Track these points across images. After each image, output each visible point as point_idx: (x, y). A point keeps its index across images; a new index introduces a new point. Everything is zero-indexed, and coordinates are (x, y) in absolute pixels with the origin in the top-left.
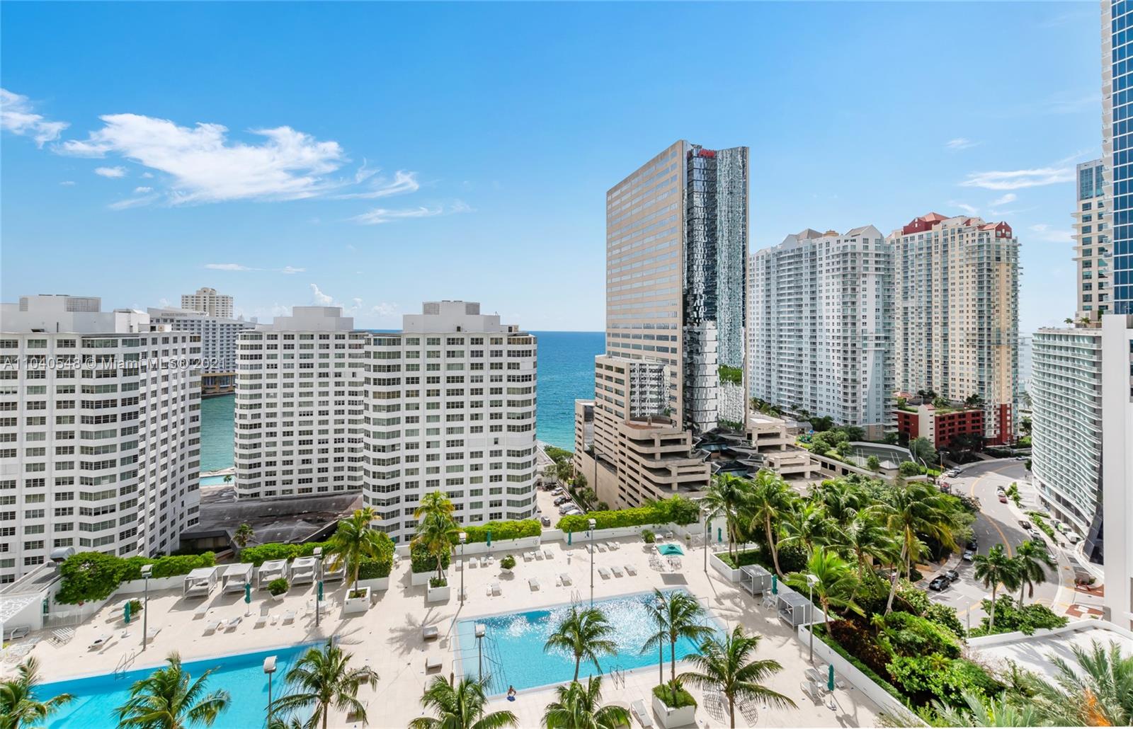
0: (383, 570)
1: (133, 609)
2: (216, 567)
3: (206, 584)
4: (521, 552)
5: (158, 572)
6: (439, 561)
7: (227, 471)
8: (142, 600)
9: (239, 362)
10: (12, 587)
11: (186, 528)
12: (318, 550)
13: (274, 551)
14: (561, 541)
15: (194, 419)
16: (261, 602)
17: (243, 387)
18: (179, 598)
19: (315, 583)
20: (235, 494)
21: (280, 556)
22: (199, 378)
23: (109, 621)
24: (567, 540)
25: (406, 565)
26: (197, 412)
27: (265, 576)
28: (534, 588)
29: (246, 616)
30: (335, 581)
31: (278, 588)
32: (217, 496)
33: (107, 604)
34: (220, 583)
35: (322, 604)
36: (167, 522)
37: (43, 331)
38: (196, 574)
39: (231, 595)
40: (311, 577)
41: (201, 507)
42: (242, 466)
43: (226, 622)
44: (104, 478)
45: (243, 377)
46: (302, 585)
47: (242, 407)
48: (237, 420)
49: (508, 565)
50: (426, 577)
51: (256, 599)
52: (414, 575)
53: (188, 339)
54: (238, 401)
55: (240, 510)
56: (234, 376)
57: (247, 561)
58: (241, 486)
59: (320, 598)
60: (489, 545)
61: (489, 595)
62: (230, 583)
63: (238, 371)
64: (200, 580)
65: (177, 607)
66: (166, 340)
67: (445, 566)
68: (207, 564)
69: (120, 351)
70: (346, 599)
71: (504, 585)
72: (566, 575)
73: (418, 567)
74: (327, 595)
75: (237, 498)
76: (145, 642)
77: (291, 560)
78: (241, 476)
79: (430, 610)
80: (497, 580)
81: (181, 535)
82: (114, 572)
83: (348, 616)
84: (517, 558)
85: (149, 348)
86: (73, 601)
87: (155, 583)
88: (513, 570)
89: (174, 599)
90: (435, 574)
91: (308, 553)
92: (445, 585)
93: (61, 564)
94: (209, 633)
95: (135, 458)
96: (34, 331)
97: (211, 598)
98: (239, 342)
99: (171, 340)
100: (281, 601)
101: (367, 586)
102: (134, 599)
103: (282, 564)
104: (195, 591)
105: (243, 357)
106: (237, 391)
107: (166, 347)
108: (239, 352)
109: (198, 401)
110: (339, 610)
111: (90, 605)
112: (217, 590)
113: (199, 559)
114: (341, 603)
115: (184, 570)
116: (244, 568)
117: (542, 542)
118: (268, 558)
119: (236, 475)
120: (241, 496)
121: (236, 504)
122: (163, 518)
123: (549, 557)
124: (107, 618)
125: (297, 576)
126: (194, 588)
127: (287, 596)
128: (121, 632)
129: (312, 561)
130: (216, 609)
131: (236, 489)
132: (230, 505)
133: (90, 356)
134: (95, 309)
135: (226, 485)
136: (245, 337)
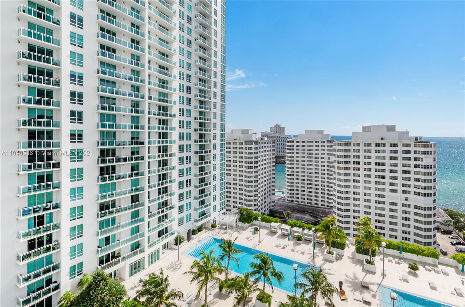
0: (342, 246)
1: (256, 230)
2: (279, 224)
3: (276, 229)
4: (424, 264)
5: (263, 220)
6: (370, 251)
7: (283, 190)
8: (259, 228)
9: (287, 151)
10: (230, 213)
11: (271, 208)
12: (313, 229)
13: (298, 224)
14: (456, 268)
15: (273, 170)
16: (293, 242)
17: (288, 160)
18: (268, 231)
19: (312, 241)
20: (286, 199)
21: (300, 226)
22: (274, 156)
23: (250, 231)
24: (461, 268)
25: (353, 248)
26: (274, 168)
27: (295, 233)
28: (433, 288)
29: (288, 245)
30: (321, 244)
31: (299, 239)
32: (280, 199)
33: (250, 226)
34: (280, 230)
35: (315, 251)
36: (266, 204)
38: (273, 224)
39: (284, 236)
40: (311, 239)
41: (275, 201)
42: (288, 189)
43: (282, 245)
44: (250, 186)
45: (288, 157)
46: (308, 241)
47: (288, 168)
48: (286, 172)
49: (413, 268)
50: (364, 257)
51: (292, 240)
52: (357, 254)
53: (271, 143)
54: (286, 165)
55: (287, 205)
56: (285, 156)
57: (289, 225)
58: (288, 197)
59: (314, 248)
60: (400, 253)
61: (401, 280)
62: (283, 231)
63: (287, 155)
64: (274, 227)
65: (267, 234)
66: (265, 143)
67: (374, 255)
68: (276, 222)
69: (254, 146)
70: (325, 253)
71: (410, 278)
72: (459, 289)
73: (359, 250)
74: (317, 249)
75: (286, 201)
76: (259, 242)
77: (304, 229)
78: (288, 193)
79: (366, 275)
80: (406, 274)
81: (270, 209)
82: (252, 216)
83: (326, 260)
84: (420, 267)
85: (261, 145)
86: (243, 222)
87: (263, 224)
88: (417, 272)
89: (267, 231)
90: (368, 257)
91: (310, 229)
92: (373, 265)
93: (240, 210)
94: (277, 246)
95: (257, 181)
97: (278, 234)
98: (287, 144)
99: (267, 143)
100: (300, 244)
101: (335, 251)
102: (256, 227)
103: (300, 230)
104: (273, 230)
105: (288, 149)
106: (286, 162)
107: (265, 145)
108: (287, 147)
109: (274, 164)
110: (322, 257)
111: (246, 225)
112: (279, 232)
113: (274, 219)
114: (323, 254)
115: (270, 222)
116: (288, 227)
117: (439, 263)
118: (296, 226)
119: (286, 192)
120: (288, 200)
121: (286, 203)
122: (265, 202)
123: (446, 274)
124: (250, 230)
125: (306, 236)
126: (272, 229)
127: (302, 243)
128: (253, 236)
129: (311, 233)
130: (279, 239)
131: (286, 197)
132: (284, 203)
133: (246, 147)
134: (248, 133)
135: (282, 195)
136: (288, 142)
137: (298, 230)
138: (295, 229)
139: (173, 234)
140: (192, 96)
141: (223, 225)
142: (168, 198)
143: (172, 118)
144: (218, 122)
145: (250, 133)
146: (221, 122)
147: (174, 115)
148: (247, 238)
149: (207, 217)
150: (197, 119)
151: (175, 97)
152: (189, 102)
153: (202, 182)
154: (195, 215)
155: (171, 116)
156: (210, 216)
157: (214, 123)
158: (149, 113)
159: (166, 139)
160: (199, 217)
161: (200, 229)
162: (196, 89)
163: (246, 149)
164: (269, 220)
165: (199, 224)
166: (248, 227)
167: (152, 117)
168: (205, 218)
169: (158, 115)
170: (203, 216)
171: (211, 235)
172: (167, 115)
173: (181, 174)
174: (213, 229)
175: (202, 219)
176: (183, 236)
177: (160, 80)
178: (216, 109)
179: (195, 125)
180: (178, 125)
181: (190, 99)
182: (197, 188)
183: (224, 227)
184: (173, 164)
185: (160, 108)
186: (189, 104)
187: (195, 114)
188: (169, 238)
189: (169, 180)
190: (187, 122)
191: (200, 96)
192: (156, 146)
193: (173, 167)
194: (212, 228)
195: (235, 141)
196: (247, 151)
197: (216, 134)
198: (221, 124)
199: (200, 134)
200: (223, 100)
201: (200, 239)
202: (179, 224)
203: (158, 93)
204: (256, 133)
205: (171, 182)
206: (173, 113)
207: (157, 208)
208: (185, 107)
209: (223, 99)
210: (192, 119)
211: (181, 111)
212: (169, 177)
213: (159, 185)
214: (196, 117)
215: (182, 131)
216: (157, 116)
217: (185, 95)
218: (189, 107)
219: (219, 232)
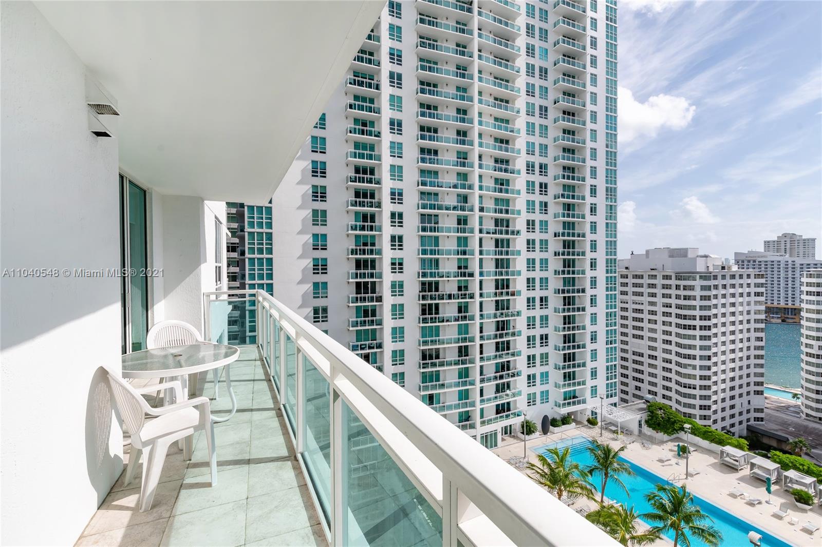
1: (683, 450)
2: (747, 452)
3: (738, 461)
7: (798, 391)
8: (692, 449)
9: (804, 297)
11: (752, 422)
13: (803, 466)
15: (759, 339)
16: (782, 500)
17: (808, 320)
18: (716, 461)
20: (802, 412)
21: (809, 473)
22: (763, 308)
23: (671, 450)
26: (762, 335)
27: (789, 482)
29: (766, 502)
31: (803, 499)
32: (780, 409)
33: (672, 440)
34: (749, 467)
37: (656, 269)
38: (730, 449)
39: (756, 480)
41: (765, 410)
42: (808, 389)
43: (748, 496)
44: (689, 365)
45: (808, 311)
47: (808, 337)
48: (803, 348)
51: (778, 496)
53: (752, 276)
54: (803, 331)
55: (806, 427)
56: (800, 310)
58: (807, 407)
62: (756, 470)
63: (804, 306)
64: (734, 456)
65: (713, 465)
66: (733, 277)
69: (698, 283)
75: (804, 416)
76: (687, 474)
77: (820, 482)
78: (807, 398)
81: (748, 426)
82: (675, 422)
85: (720, 282)
86: (654, 429)
89: (712, 460)
93: (648, 404)
94: (733, 496)
95: (709, 358)
96: (652, 269)
97: (741, 474)
98: (805, 280)
99: (737, 277)
102: (686, 445)
103: (810, 480)
104: (729, 463)
105: (808, 293)
106: (803, 322)
107: (733, 282)
108: (805, 288)
109: (763, 326)
111: (661, 435)
112: (746, 471)
115: (721, 442)
116: (771, 465)
118: (796, 468)
119: (802, 395)
120: (807, 415)
121: (802, 420)
122: (732, 407)
124: (669, 448)
126: (727, 459)
130: (743, 484)
131: (803, 408)
132: (795, 420)
133: (679, 286)
134: (685, 256)
135: (793, 402)
136: (811, 276)
137: (802, 478)
138: (792, 474)
139: (518, 415)
140: (549, 198)
141: (611, 424)
142: (511, 359)
143: (515, 236)
144: (601, 237)
145: (690, 255)
146: (607, 237)
147: (518, 232)
148: (661, 461)
149: (579, 402)
150: (559, 236)
151: (520, 203)
152: (544, 208)
153: (569, 342)
154: (556, 395)
155: (513, 233)
156: (584, 402)
157: (591, 241)
158: (481, 231)
159: (507, 268)
160: (565, 399)
161: (565, 420)
162: (557, 184)
163: (679, 289)
164: (720, 440)
165: (565, 411)
166: (667, 442)
167: (486, 237)
168: (574, 403)
169: (493, 233)
170: (571, 400)
171: (585, 435)
172: (507, 233)
173: (531, 324)
174: (591, 426)
175: (569, 404)
176: (534, 423)
178: (595, 215)
179: (555, 245)
180: (526, 246)
181: (546, 204)
182: (559, 350)
183: (614, 428)
184: (517, 307)
185: (497, 222)
186: (544, 212)
187: (555, 226)
188: (511, 420)
189: (511, 331)
190: (541, 241)
191: (563, 196)
192: (492, 280)
193: (518, 312)
194: (589, 425)
195: (654, 273)
196: (682, 293)
197: (595, 259)
198: (607, 241)
199: (564, 260)
200: (611, 198)
201: (564, 436)
202: (528, 403)
203: (493, 201)
204: (706, 256)
205: (513, 334)
206: (517, 228)
207: (494, 370)
208: (537, 217)
209: (611, 195)
210: (549, 236)
211: (530, 224)
212: (511, 327)
213: (496, 336)
214: (557, 232)
215: (531, 255)
216: (492, 235)
217: (537, 198)
218: (544, 217)
219: (601, 434)
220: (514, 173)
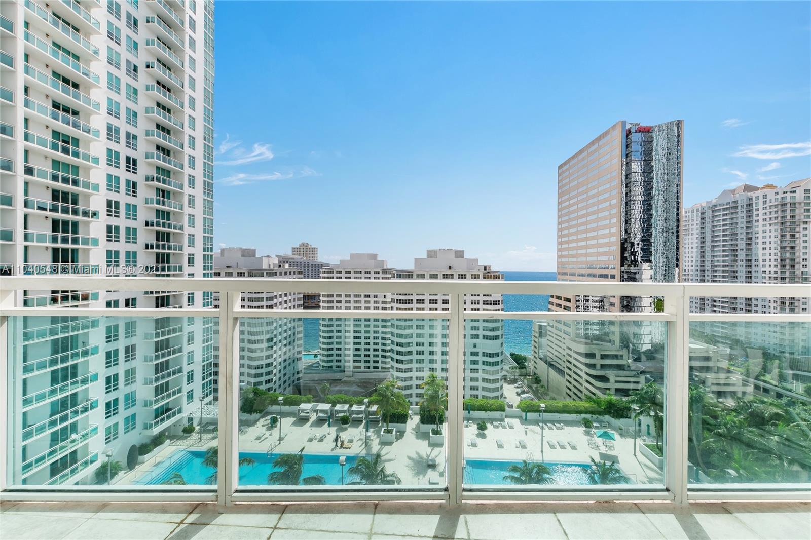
0: (402, 418)
1: (274, 421)
2: (313, 404)
3: (308, 413)
4: (492, 421)
5: (287, 402)
6: (437, 418)
7: (315, 352)
8: (278, 417)
11: (295, 383)
12: (366, 400)
13: (342, 399)
14: (520, 417)
16: (336, 428)
17: (324, 302)
18: (295, 419)
19: (364, 422)
20: (320, 365)
21: (345, 402)
22: (301, 296)
23: (263, 426)
24: (524, 417)
25: (417, 419)
27: (338, 413)
28: (500, 446)
29: (328, 434)
30: (376, 422)
31: (345, 421)
32: (310, 366)
33: (262, 417)
34: (315, 414)
35: (369, 434)
36: (287, 377)
37: (231, 267)
38: (303, 406)
39: (320, 422)
40: (362, 417)
41: (302, 371)
42: (323, 349)
43: (319, 436)
44: (258, 349)
45: (324, 296)
46: (357, 422)
48: (321, 322)
49: (482, 427)
50: (429, 427)
51: (333, 426)
52: (422, 425)
53: (296, 273)
56: (319, 296)
57: (328, 403)
58: (323, 361)
59: (367, 430)
60: (469, 413)
61: (469, 446)
62: (320, 415)
64: (305, 410)
65: (294, 424)
66: (286, 273)
67: (441, 422)
68: (308, 401)
70: (382, 433)
71: (479, 441)
72: (523, 441)
73: (423, 421)
74: (371, 430)
75: (321, 368)
76: (280, 439)
77: (351, 406)
78: (323, 355)
79: (432, 450)
80: (474, 437)
83: (384, 443)
84: (488, 425)
86: (248, 412)
87: (286, 408)
88: (485, 432)
89: (292, 420)
90: (434, 426)
91: (361, 403)
92: (441, 434)
94: (311, 440)
95: (272, 340)
96: (227, 267)
97: (311, 421)
98: (322, 275)
100: (346, 429)
101: (394, 427)
102: (274, 415)
103: (346, 407)
104: (303, 416)
106: (321, 304)
110: (378, 440)
111: (255, 416)
112: (314, 417)
113: (304, 398)
114: (379, 436)
115: (297, 403)
116: (326, 407)
117: (506, 417)
118: (339, 402)
119: (320, 354)
120: (323, 367)
122: (285, 375)
123: (511, 427)
124: (263, 424)
125: (354, 416)
126: (302, 414)
127: (349, 427)
128: (268, 433)
129: (363, 408)
130: (313, 428)
131: (320, 363)
134: (254, 256)
135: (314, 360)
136: (324, 272)
137: (343, 407)
138: (338, 407)
139: (92, 462)
140: (138, 178)
141: (208, 424)
142: (80, 388)
143: (90, 219)
144: (198, 232)
145: (257, 256)
146: (205, 233)
147: (95, 214)
148: (258, 438)
149: (174, 414)
150: (152, 225)
151: (98, 174)
152: (132, 189)
153: (162, 349)
154: (143, 414)
155: (85, 214)
156: (180, 411)
157: (189, 235)
158: (26, 204)
159: (73, 262)
160: (156, 417)
161: (157, 441)
162: (149, 164)
164: (295, 401)
165: (156, 430)
166: (259, 420)
167: (34, 215)
168: (168, 417)
169: (50, 210)
170: (165, 415)
171: (182, 448)
172: (75, 212)
173: (112, 335)
174: (188, 435)
175: (163, 420)
176: (118, 462)
177: (56, 134)
178: (194, 208)
179: (145, 236)
180: (106, 234)
181: (135, 185)
182: (151, 360)
183: (211, 427)
185: (55, 195)
186: (132, 194)
187: (145, 214)
188: (81, 473)
189: (80, 350)
190: (128, 229)
191: (158, 180)
193: (93, 322)
194: (185, 435)
195: (229, 270)
197: (193, 255)
198: (204, 237)
199: (157, 255)
200: (208, 194)
201: (158, 460)
202: (106, 439)
203: (50, 163)
204: (268, 257)
205: (86, 353)
206: (92, 208)
207: (49, 413)
208: (123, 198)
209: (208, 190)
210: (139, 224)
211: (112, 207)
212: (80, 344)
213: (54, 362)
214: (149, 220)
215: (113, 246)
216: (48, 213)
217: (123, 174)
218: (131, 200)
219: (201, 439)
220: (89, 132)
